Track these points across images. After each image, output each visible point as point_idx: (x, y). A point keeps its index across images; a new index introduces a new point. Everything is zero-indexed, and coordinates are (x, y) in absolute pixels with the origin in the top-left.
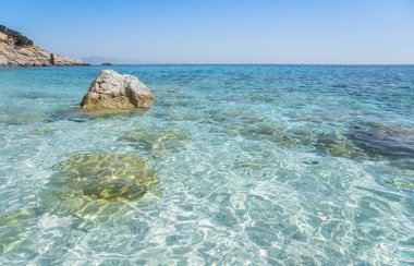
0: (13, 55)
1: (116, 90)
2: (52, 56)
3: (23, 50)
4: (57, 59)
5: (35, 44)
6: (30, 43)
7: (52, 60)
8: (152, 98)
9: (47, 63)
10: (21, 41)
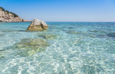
0: (13, 20)
1: (38, 24)
2: (23, 19)
3: (16, 18)
4: (24, 20)
5: (19, 17)
6: (18, 16)
7: (23, 21)
8: (48, 27)
9: (22, 21)
10: (15, 16)
